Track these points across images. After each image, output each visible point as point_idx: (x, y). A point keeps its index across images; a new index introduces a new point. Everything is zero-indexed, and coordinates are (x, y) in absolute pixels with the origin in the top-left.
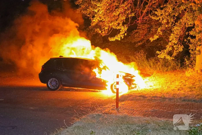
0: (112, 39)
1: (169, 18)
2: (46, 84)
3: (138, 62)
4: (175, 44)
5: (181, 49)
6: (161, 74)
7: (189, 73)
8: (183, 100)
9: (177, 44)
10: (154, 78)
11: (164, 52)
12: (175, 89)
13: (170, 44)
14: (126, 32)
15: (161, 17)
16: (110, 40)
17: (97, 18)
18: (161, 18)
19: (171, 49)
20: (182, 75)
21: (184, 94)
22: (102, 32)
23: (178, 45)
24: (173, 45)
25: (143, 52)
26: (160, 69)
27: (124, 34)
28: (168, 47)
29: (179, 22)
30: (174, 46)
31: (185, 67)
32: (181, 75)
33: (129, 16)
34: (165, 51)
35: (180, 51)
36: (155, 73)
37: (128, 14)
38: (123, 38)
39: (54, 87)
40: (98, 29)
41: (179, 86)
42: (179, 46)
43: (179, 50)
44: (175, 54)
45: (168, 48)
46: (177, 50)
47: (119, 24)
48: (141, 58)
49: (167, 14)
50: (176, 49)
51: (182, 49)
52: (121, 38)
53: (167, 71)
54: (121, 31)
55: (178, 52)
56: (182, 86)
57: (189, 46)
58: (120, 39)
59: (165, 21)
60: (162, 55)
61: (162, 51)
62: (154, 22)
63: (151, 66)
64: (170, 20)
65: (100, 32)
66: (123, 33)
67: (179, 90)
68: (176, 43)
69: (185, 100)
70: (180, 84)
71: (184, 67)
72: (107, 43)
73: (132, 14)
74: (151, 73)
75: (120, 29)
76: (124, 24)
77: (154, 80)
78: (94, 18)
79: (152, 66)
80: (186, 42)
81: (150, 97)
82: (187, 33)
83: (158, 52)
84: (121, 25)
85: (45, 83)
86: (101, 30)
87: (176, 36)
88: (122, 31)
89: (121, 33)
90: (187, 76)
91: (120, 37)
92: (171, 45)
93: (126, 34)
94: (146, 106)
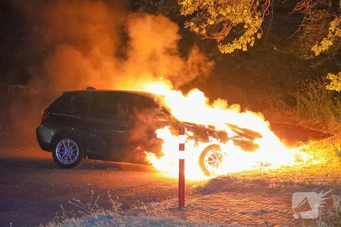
0: (227, 50)
14: (259, 31)
16: (223, 52)
22: (201, 30)
27: (255, 35)
38: (252, 44)
39: (69, 159)
40: (192, 24)
52: (248, 44)
54: (246, 27)
58: (247, 48)
65: (197, 30)
66: (252, 32)
75: (244, 24)
83: (330, 76)
85: (49, 151)
86: (197, 26)
88: (250, 29)
89: (246, 34)
91: (246, 42)
93: (259, 36)
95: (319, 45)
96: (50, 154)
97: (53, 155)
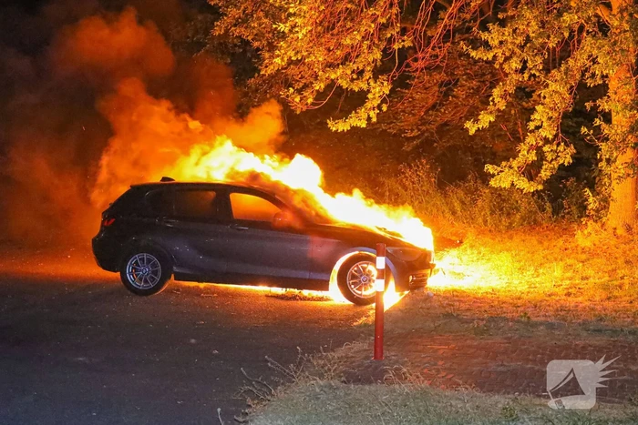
0: (341, 126)
1: (529, 55)
2: (119, 273)
3: (412, 197)
4: (546, 141)
5: (566, 156)
6: (493, 239)
7: (586, 236)
8: (595, 330)
9: (553, 140)
10: (476, 252)
11: (510, 167)
12: (557, 290)
13: (531, 139)
14: (384, 101)
15: (499, 50)
16: (334, 129)
17: (286, 53)
18: (499, 52)
19: (533, 157)
20: (566, 241)
21: (592, 309)
23: (558, 145)
24: (541, 143)
25: (427, 164)
26: (485, 222)
27: (379, 107)
28: (523, 148)
29: (562, 69)
30: (546, 149)
31: (566, 216)
32: (560, 242)
33: (396, 46)
34: (515, 164)
35: (563, 164)
36: (470, 237)
37: (390, 41)
38: (374, 120)
39: (146, 282)
40: (291, 91)
41: (568, 282)
42: (561, 148)
43: (561, 162)
44: (545, 174)
45: (525, 155)
46: (552, 160)
47: (360, 73)
48: (422, 186)
49: (520, 40)
50: (549, 157)
51: (568, 156)
52: (369, 119)
53: (510, 227)
54: (370, 96)
55: (556, 166)
56: (577, 282)
57: (597, 149)
58: (367, 124)
59: (515, 64)
60: (505, 177)
61: (504, 163)
62: (463, 66)
63: (454, 213)
64: (530, 62)
65: (297, 99)
66: (376, 103)
67: (569, 294)
68: (551, 137)
69: (599, 331)
70: (569, 274)
71: (563, 217)
72: (302, 136)
73: (403, 41)
74: (456, 234)
75: (368, 91)
76: (377, 73)
77: (475, 259)
78: (277, 52)
79: (459, 212)
80: (588, 135)
81: (483, 320)
82: (588, 105)
83: (489, 168)
84: (368, 75)
85: (115, 272)
87: (550, 115)
88: (374, 98)
89: (369, 105)
90: (583, 245)
91: (366, 117)
92: (534, 143)
93: (385, 108)
94: (472, 351)
95: (477, 121)
96: (118, 274)
97: (122, 277)
